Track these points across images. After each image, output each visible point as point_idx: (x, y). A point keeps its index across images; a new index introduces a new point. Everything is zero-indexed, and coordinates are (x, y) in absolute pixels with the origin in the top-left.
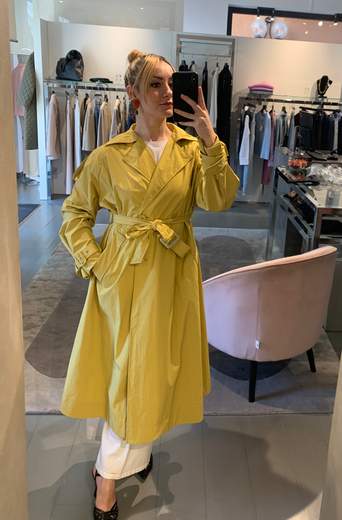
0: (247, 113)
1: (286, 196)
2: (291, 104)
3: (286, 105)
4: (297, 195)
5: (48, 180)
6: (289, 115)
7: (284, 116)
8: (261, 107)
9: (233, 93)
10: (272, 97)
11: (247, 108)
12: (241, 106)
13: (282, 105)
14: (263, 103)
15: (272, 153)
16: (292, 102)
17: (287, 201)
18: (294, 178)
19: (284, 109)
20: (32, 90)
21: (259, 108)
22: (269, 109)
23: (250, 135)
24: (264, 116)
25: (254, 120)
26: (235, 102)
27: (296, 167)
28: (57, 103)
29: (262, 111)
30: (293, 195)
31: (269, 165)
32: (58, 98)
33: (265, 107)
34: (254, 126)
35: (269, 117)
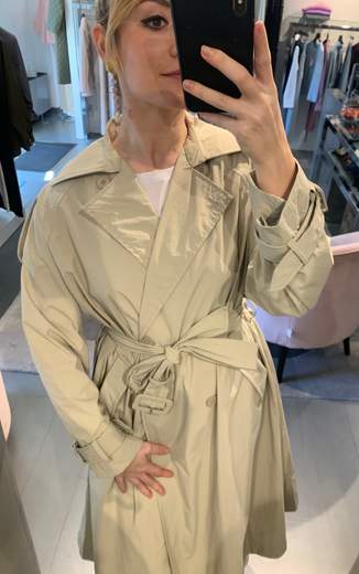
0: (297, 43)
1: (335, 153)
2: (350, 32)
3: (344, 33)
4: (347, 154)
5: (84, 116)
6: (345, 46)
7: (339, 48)
8: (314, 36)
9: (284, 18)
10: (329, 23)
11: (297, 37)
12: (291, 34)
13: (339, 33)
14: (317, 31)
15: (321, 94)
16: (351, 29)
17: (334, 160)
18: (345, 131)
19: (340, 39)
20: (61, 12)
21: (312, 36)
22: (323, 38)
23: (299, 72)
24: (316, 46)
25: (304, 53)
26: (284, 28)
27: (351, 118)
28: (88, 27)
29: (315, 41)
30: (342, 152)
31: (316, 109)
32: (89, 22)
33: (318, 36)
34: (303, 59)
35: (322, 48)
